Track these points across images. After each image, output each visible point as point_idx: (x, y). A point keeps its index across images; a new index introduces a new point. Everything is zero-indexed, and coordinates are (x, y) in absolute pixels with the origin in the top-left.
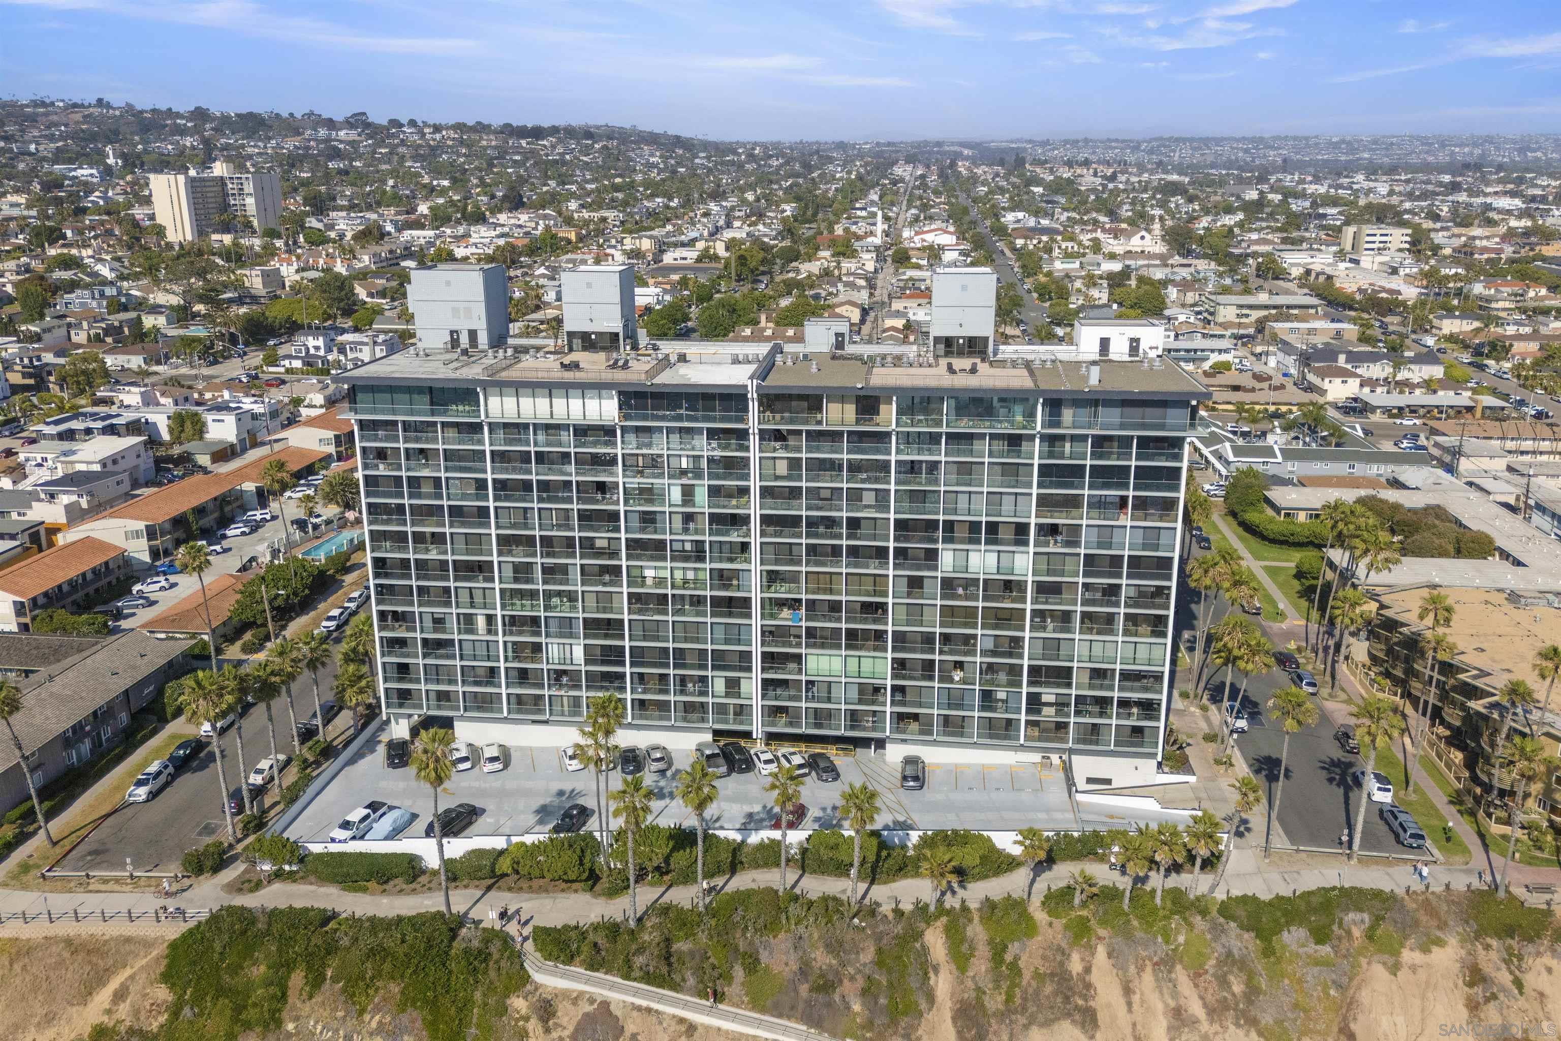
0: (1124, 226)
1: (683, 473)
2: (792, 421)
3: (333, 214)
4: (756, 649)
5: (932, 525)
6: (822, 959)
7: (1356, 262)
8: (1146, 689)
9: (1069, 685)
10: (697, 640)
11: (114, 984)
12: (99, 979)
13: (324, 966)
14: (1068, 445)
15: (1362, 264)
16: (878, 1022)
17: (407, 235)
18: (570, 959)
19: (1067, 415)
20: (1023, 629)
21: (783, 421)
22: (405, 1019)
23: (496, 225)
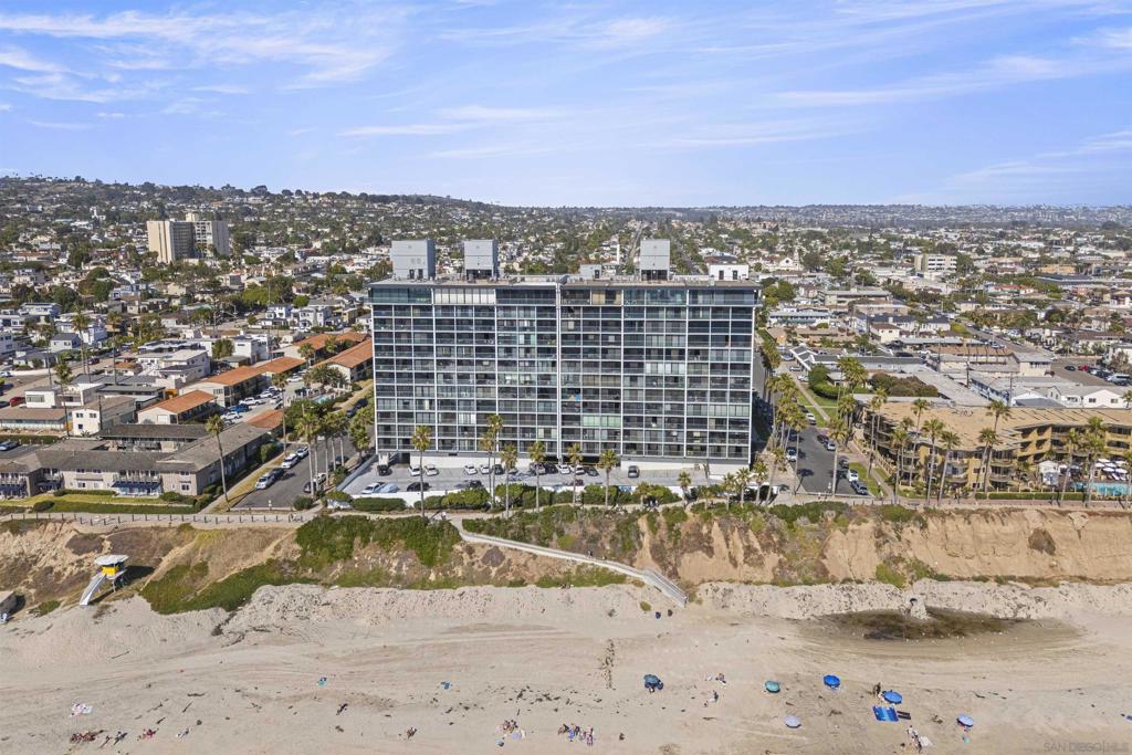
0: (777, 255)
1: (525, 329)
2: (576, 303)
3: (257, 248)
4: (559, 414)
5: (641, 351)
6: (592, 530)
7: (921, 276)
8: (742, 428)
9: (706, 428)
10: (531, 410)
11: (274, 544)
12: (267, 542)
13: (369, 535)
14: (701, 313)
15: (925, 277)
16: (617, 554)
17: (311, 259)
18: (480, 532)
19: (700, 298)
20: (683, 400)
21: (572, 303)
22: (408, 553)
23: (367, 255)
